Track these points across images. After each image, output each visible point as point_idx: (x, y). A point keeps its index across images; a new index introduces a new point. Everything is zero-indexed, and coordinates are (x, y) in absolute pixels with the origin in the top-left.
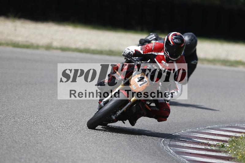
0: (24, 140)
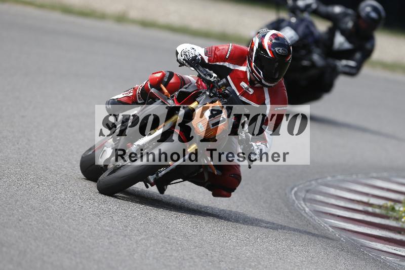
0: (64, 169)
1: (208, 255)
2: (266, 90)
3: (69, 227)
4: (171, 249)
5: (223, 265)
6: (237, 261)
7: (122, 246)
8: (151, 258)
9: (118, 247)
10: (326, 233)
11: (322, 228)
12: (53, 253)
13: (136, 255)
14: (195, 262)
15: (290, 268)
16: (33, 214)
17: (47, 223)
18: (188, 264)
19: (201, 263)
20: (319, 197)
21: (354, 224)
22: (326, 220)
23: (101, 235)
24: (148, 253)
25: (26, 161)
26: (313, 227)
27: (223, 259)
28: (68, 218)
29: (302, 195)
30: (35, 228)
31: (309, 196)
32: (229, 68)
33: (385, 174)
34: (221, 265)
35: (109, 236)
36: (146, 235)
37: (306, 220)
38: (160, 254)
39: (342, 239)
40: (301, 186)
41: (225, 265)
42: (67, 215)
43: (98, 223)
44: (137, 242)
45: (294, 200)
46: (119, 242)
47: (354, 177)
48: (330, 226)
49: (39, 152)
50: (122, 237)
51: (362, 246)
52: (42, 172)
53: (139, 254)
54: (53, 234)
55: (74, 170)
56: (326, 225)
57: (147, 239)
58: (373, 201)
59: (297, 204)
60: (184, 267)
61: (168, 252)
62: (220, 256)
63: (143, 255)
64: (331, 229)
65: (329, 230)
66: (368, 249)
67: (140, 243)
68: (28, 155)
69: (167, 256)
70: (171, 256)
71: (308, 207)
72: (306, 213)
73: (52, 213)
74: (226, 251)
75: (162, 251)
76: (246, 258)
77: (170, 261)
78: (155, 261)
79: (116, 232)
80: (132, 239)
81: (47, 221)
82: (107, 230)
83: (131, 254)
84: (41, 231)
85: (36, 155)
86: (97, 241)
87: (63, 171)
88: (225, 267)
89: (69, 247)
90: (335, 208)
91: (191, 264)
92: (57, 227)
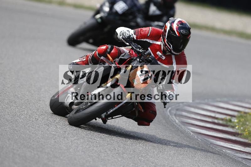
0: (26, 96)
1: (115, 149)
2: (173, 57)
3: (30, 132)
4: (93, 145)
5: (125, 155)
6: (134, 153)
7: (62, 144)
8: (80, 152)
9: (60, 144)
10: (189, 136)
11: (186, 133)
12: (20, 148)
13: (71, 149)
14: (108, 154)
15: (166, 157)
16: (7, 124)
17: (16, 130)
18: (103, 155)
19: (111, 154)
20: (184, 114)
21: (207, 130)
22: (189, 127)
23: (49, 137)
24: (79, 148)
25: (3, 91)
26: (181, 132)
27: (125, 152)
28: (29, 126)
29: (174, 112)
30: (9, 133)
31: (178, 113)
32: (149, 43)
33: (225, 99)
34: (124, 156)
35: (54, 138)
36: (77, 137)
37: (176, 127)
38: (86, 149)
39: (199, 139)
40: (173, 107)
41: (126, 156)
42: (28, 125)
43: (47, 130)
44: (72, 142)
45: (169, 116)
46: (60, 141)
47: (206, 101)
48: (191, 131)
49: (11, 86)
50: (63, 138)
51: (212, 143)
52: (13, 98)
53: (73, 149)
54: (20, 136)
55: (32, 97)
56: (189, 131)
57: (78, 139)
58: (218, 116)
59: (171, 118)
60: (101, 157)
61: (91, 147)
62: (123, 150)
63: (75, 150)
64: (192, 133)
65: (191, 134)
66: (215, 146)
67: (74, 142)
68: (4, 87)
69: (90, 150)
70: (93, 150)
71: (177, 120)
72: (177, 124)
73: (19, 123)
74: (127, 147)
75: (87, 147)
76: (139, 151)
77: (92, 153)
78: (83, 153)
79: (59, 135)
80: (69, 139)
81: (16, 128)
82: (53, 134)
83: (68, 149)
84: (12, 134)
85: (9, 87)
86: (47, 141)
87: (26, 97)
88: (126, 157)
89: (30, 144)
90: (194, 120)
91: (105, 155)
92: (22, 132)
